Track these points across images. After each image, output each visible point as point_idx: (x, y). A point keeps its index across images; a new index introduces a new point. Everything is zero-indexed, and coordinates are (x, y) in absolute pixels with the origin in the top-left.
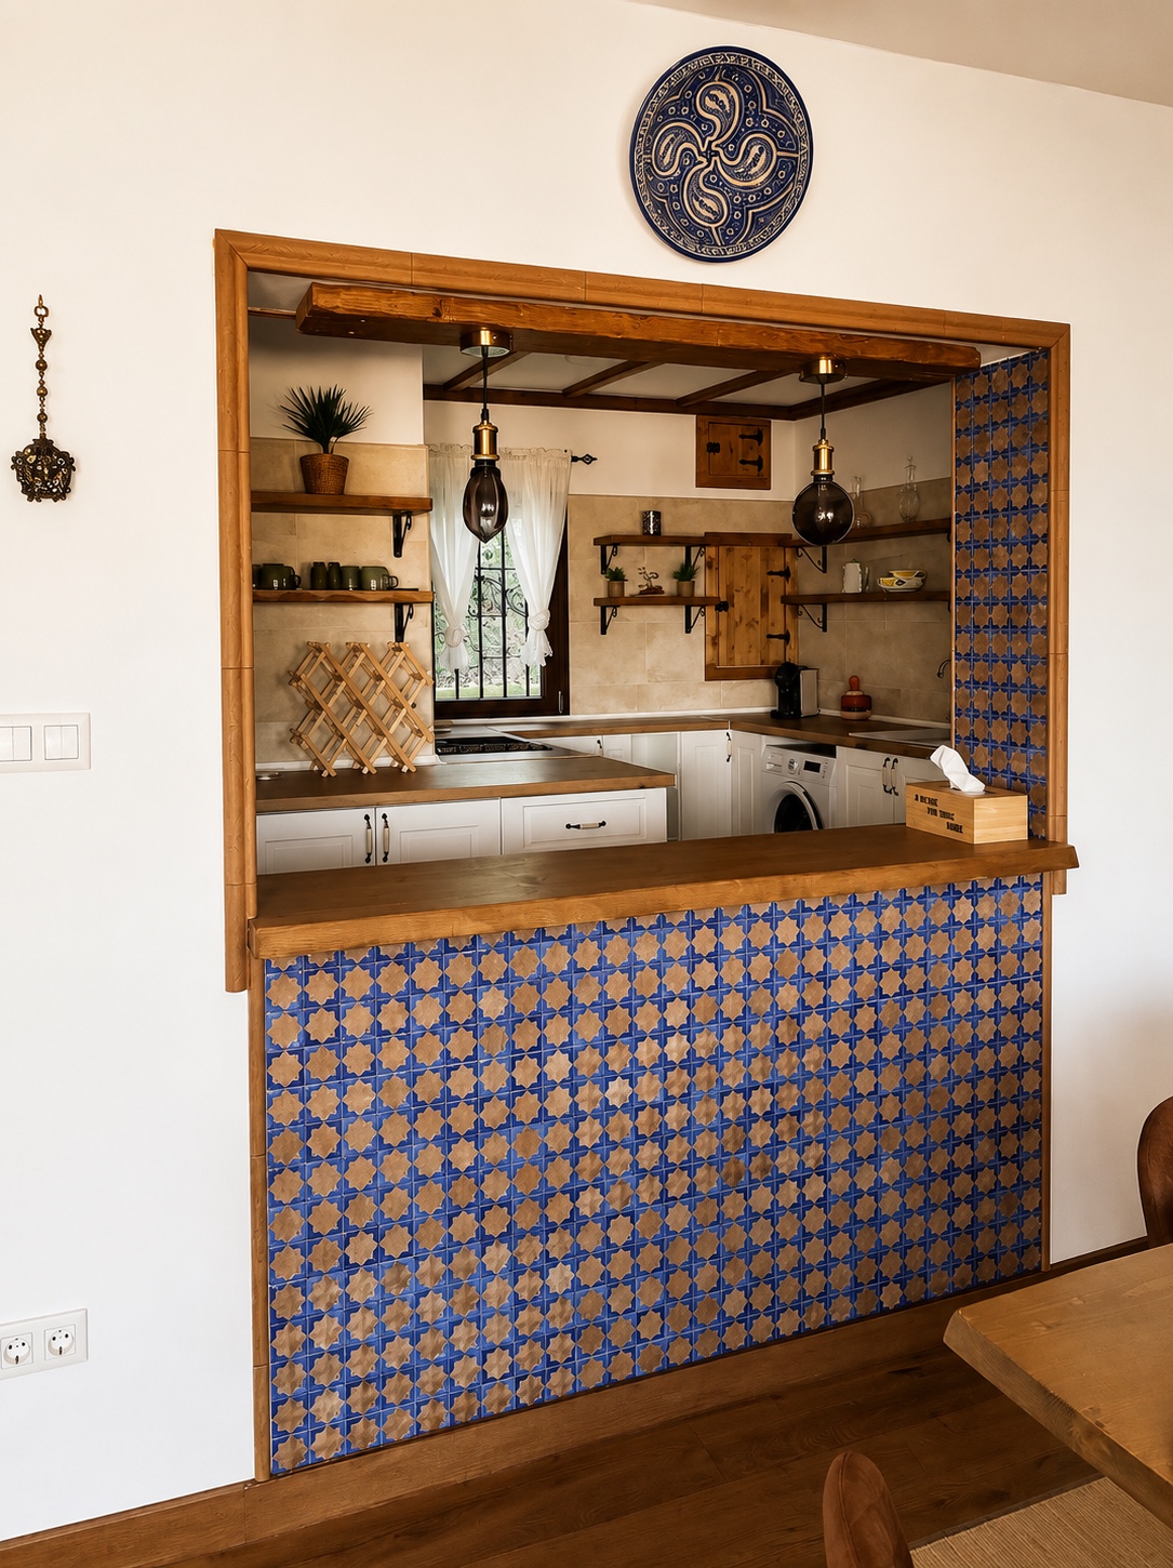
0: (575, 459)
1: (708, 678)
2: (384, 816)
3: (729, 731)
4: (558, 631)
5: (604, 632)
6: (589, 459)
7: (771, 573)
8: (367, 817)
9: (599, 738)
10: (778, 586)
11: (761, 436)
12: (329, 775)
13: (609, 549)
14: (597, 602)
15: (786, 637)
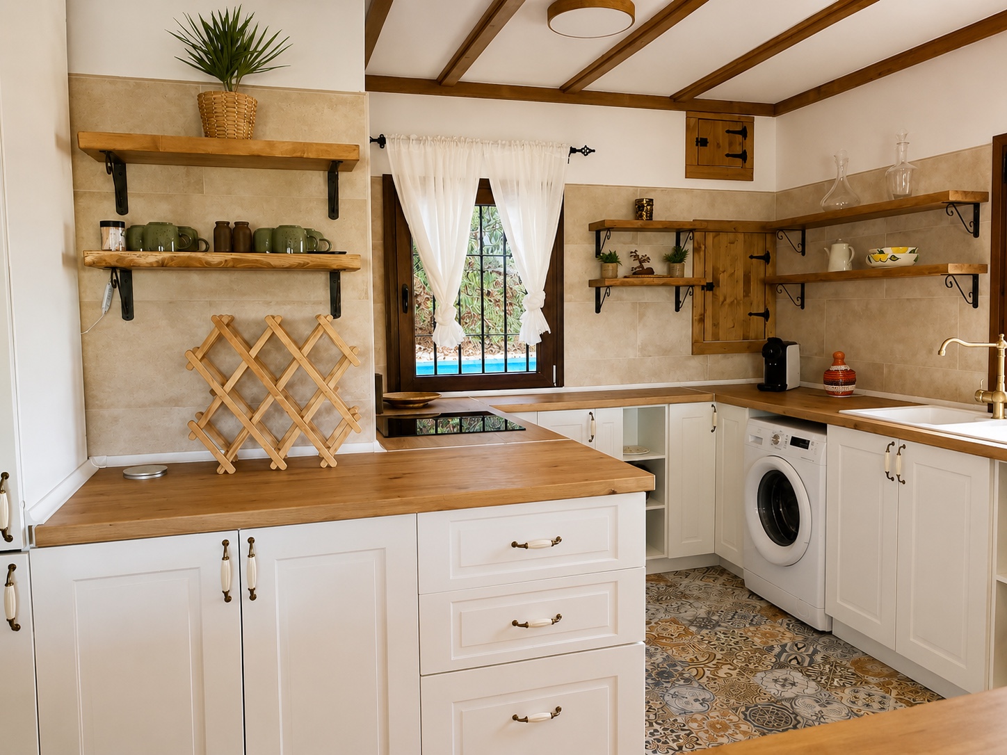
0: (573, 150)
1: (694, 352)
2: (251, 541)
3: (715, 404)
4: (554, 308)
5: (598, 310)
6: (586, 151)
7: (752, 257)
8: (225, 543)
9: (590, 410)
10: (759, 269)
11: (745, 132)
12: (226, 472)
13: (603, 234)
14: (591, 283)
15: (766, 315)
